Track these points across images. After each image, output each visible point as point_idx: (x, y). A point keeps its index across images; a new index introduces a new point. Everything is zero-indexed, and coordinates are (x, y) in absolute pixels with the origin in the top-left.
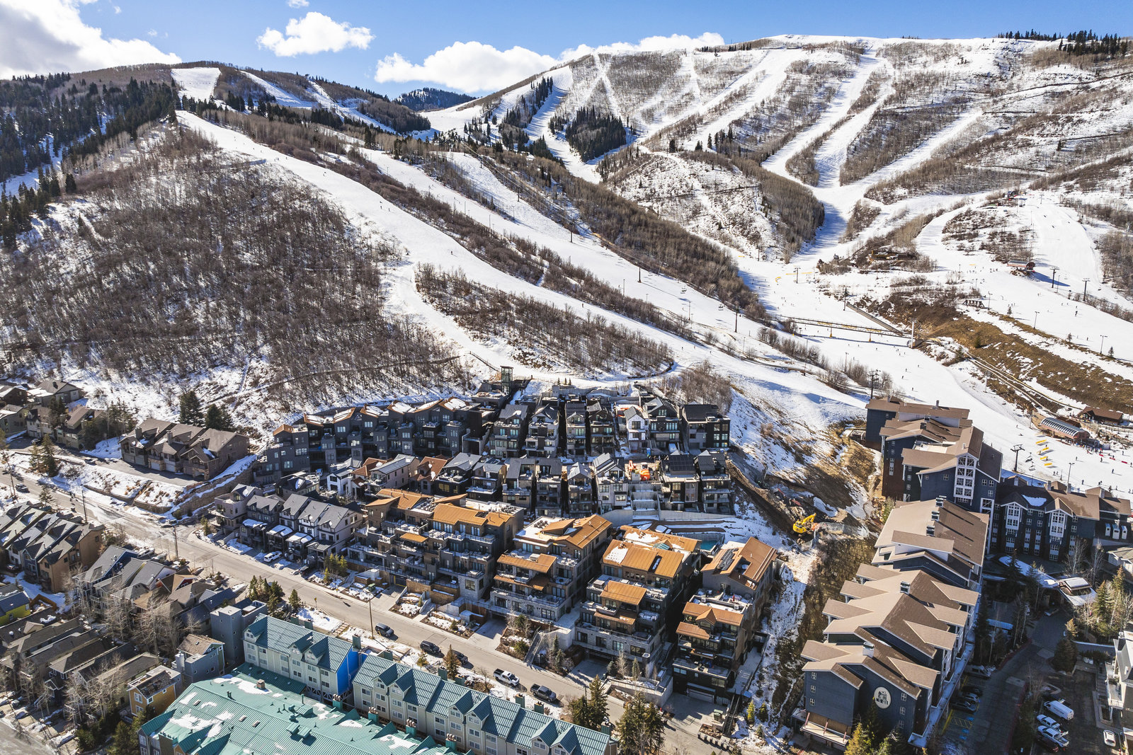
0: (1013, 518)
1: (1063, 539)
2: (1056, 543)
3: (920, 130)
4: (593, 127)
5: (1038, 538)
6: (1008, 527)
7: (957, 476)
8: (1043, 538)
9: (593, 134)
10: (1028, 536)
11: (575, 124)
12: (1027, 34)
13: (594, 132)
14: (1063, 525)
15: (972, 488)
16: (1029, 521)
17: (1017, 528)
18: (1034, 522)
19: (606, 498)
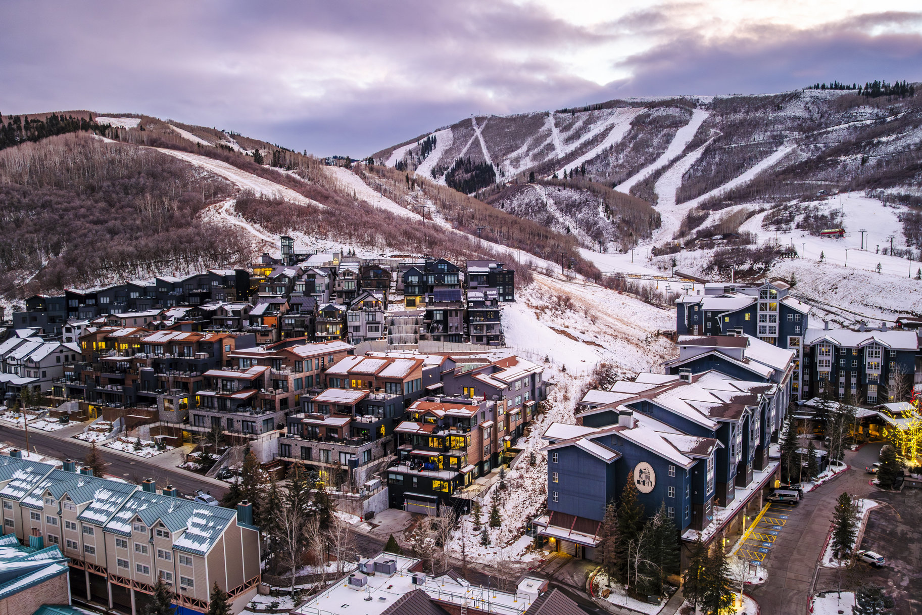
0: (824, 358)
1: (881, 376)
2: (873, 382)
3: (745, 160)
4: (467, 171)
5: (854, 380)
6: (819, 369)
7: (759, 313)
8: (859, 381)
9: (467, 176)
10: (842, 380)
11: (454, 170)
12: (832, 85)
13: (469, 175)
14: (878, 360)
15: (776, 325)
16: (843, 362)
17: (829, 369)
18: (848, 362)
19: (357, 328)
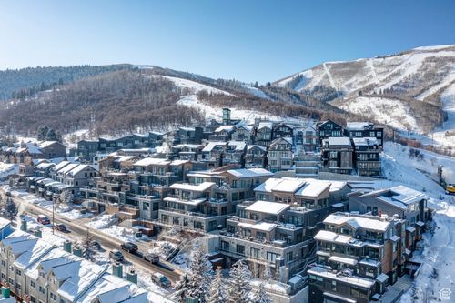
13: (322, 94)
19: (274, 162)
